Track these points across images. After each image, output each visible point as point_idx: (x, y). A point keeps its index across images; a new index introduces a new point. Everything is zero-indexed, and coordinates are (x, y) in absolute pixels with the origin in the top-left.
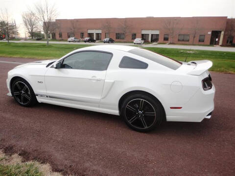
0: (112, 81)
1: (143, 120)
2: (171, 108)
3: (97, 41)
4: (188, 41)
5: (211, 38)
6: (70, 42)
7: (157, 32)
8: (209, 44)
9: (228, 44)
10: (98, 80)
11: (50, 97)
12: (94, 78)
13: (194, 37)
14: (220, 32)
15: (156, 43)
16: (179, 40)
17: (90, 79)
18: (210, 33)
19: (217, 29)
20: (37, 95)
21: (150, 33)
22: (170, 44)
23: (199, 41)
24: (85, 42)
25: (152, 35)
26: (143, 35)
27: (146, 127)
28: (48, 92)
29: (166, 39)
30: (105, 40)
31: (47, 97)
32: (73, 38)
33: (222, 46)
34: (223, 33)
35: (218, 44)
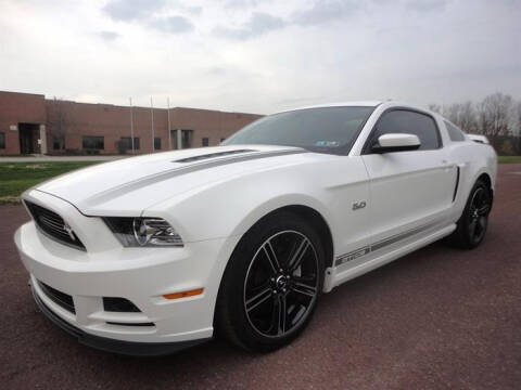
8: (18, 152)
10: (450, 167)
11: (374, 247)
14: (38, 125)
18: (14, 128)
19: (29, 119)
20: (340, 262)
31: (367, 251)
33: (48, 154)
34: (43, 127)
35: (40, 153)
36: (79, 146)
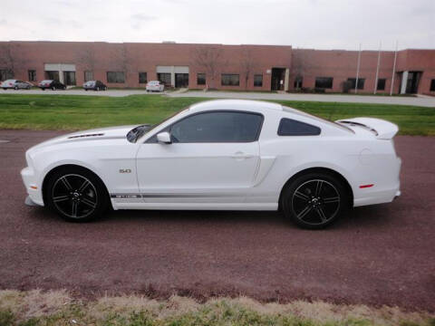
0: (273, 157)
1: (320, 211)
2: (361, 187)
3: (68, 87)
4: (238, 84)
5: (272, 79)
6: (5, 89)
7: (185, 70)
8: (269, 89)
9: (297, 89)
10: (247, 158)
11: (145, 196)
12: (240, 155)
13: (247, 78)
14: (284, 69)
15: (185, 90)
16: (223, 84)
17: (233, 158)
18: (269, 71)
19: (279, 65)
20: (114, 196)
21: (173, 70)
22: (210, 90)
23: (256, 84)
24: (43, 88)
25: (176, 75)
26: (159, 75)
27: (325, 221)
28: (141, 187)
29: (201, 82)
30: (88, 84)
31: (138, 196)
32: (13, 82)
33: (288, 92)
34: (287, 71)
35: (283, 90)
36: (312, 85)
